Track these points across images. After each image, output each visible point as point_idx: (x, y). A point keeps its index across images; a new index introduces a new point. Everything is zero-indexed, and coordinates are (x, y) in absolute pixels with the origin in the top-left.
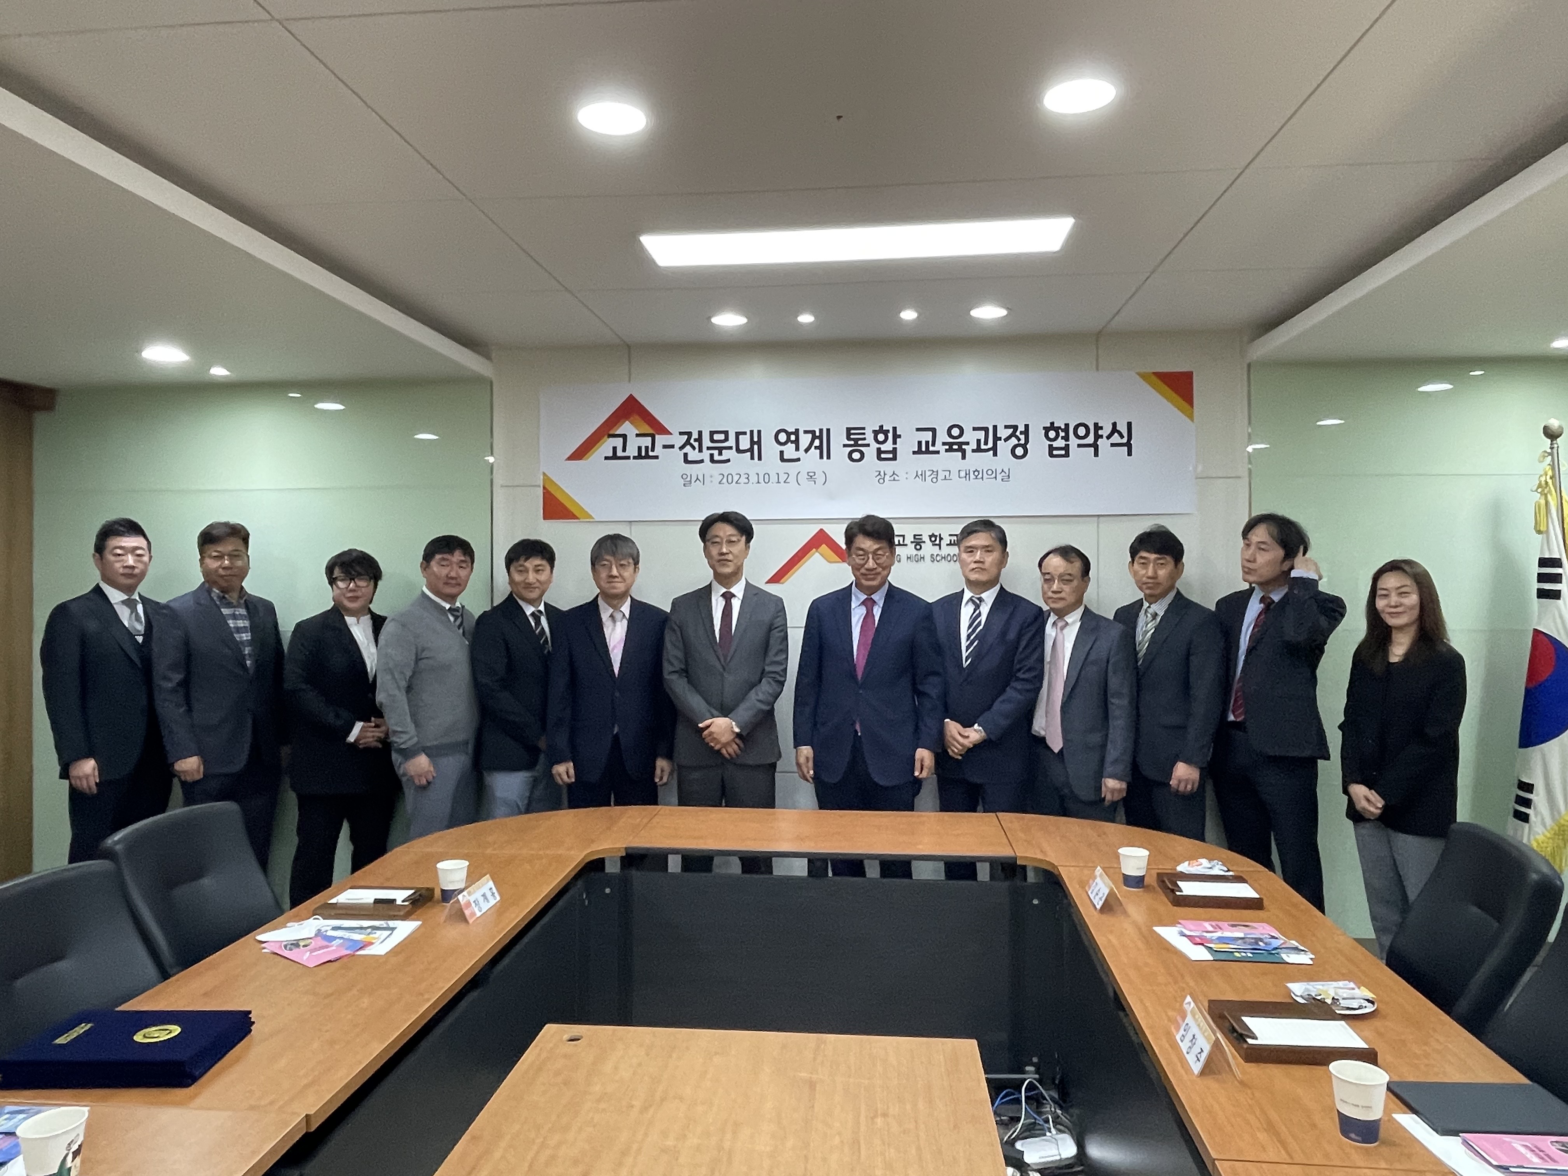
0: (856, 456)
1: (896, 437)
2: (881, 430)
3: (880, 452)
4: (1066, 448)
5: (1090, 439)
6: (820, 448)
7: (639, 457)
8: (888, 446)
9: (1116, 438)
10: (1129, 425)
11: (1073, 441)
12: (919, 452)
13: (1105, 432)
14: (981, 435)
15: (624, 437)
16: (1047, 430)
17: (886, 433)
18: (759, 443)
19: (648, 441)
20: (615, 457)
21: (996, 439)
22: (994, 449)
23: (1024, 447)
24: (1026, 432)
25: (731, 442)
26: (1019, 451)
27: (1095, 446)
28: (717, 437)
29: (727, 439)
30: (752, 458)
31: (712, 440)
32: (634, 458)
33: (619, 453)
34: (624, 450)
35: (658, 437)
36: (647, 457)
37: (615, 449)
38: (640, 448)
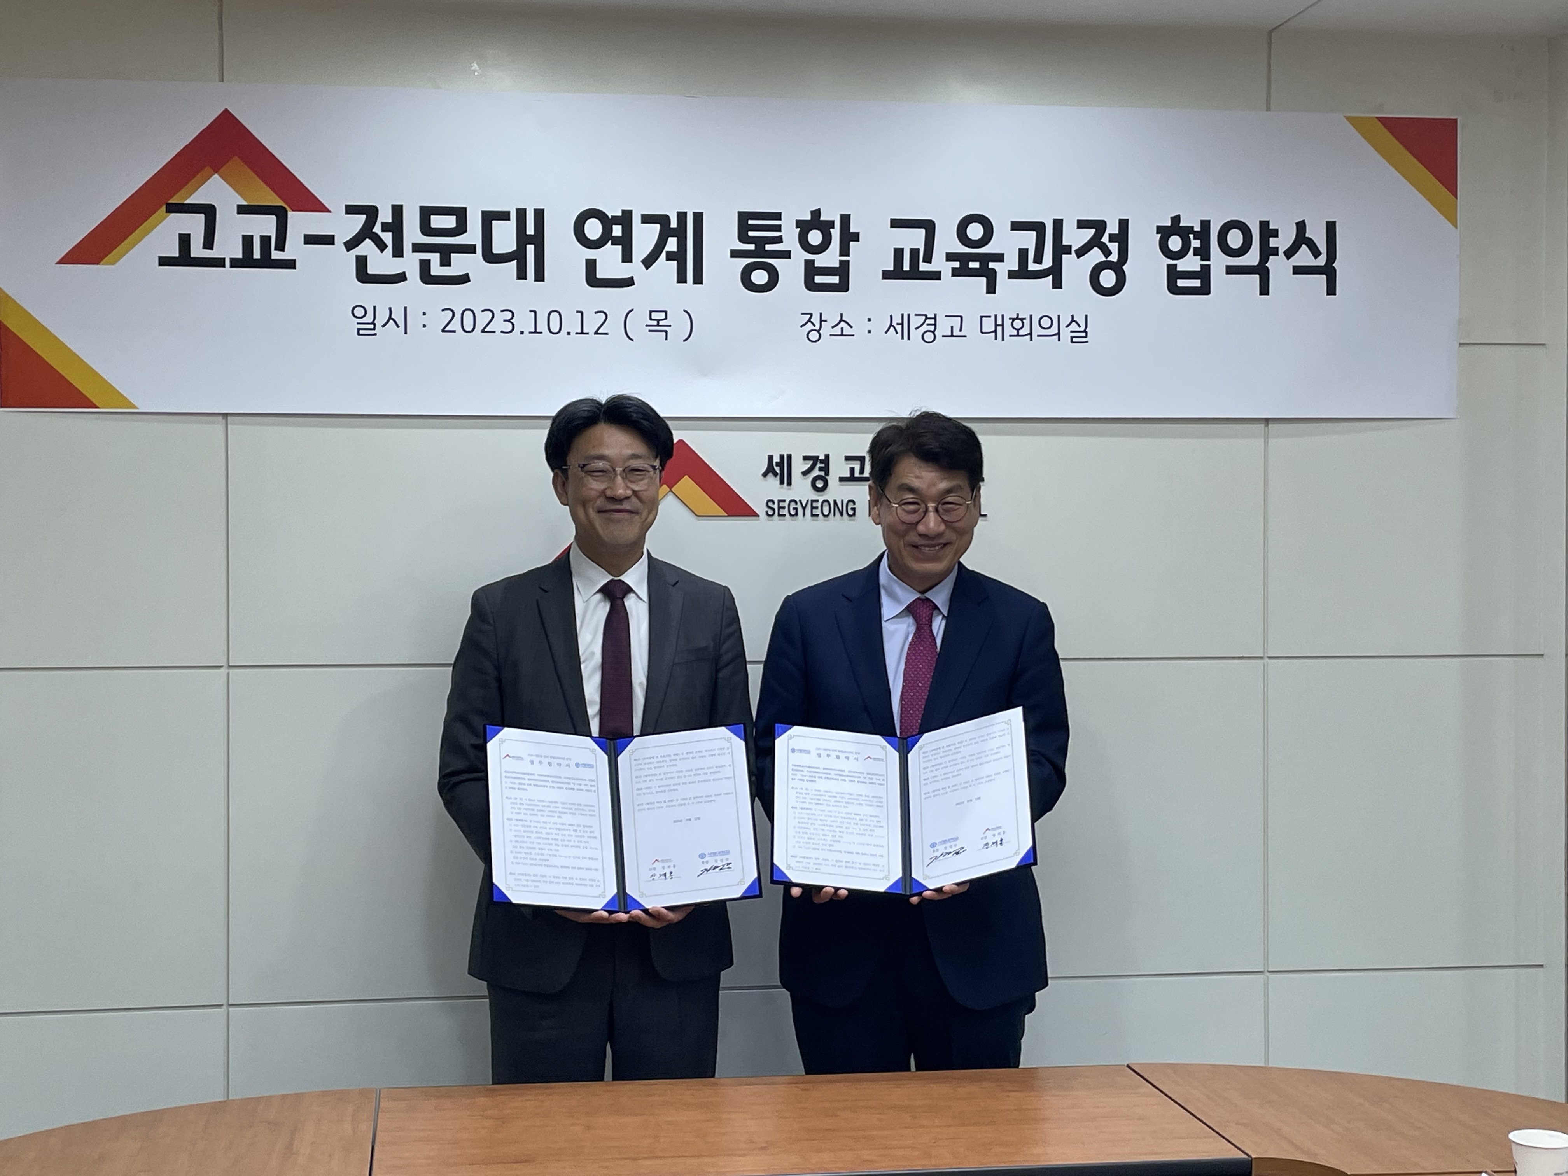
0: (760, 277)
1: (849, 237)
2: (815, 221)
3: (811, 270)
4: (1204, 274)
5: (1252, 258)
6: (679, 257)
7: (246, 261)
8: (830, 258)
9: (1304, 257)
10: (1331, 227)
11: (1218, 261)
12: (895, 274)
13: (1282, 242)
14: (1029, 239)
15: (209, 212)
16: (1165, 233)
17: (826, 227)
18: (538, 240)
19: (266, 225)
20: (185, 259)
21: (1061, 250)
22: (1056, 274)
23: (1118, 268)
24: (1122, 237)
25: (473, 235)
26: (1108, 278)
27: (1262, 271)
28: (437, 222)
29: (461, 228)
30: (522, 274)
31: (426, 229)
32: (235, 263)
33: (197, 250)
34: (209, 243)
35: (293, 216)
36: (267, 262)
37: (185, 240)
38: (248, 241)
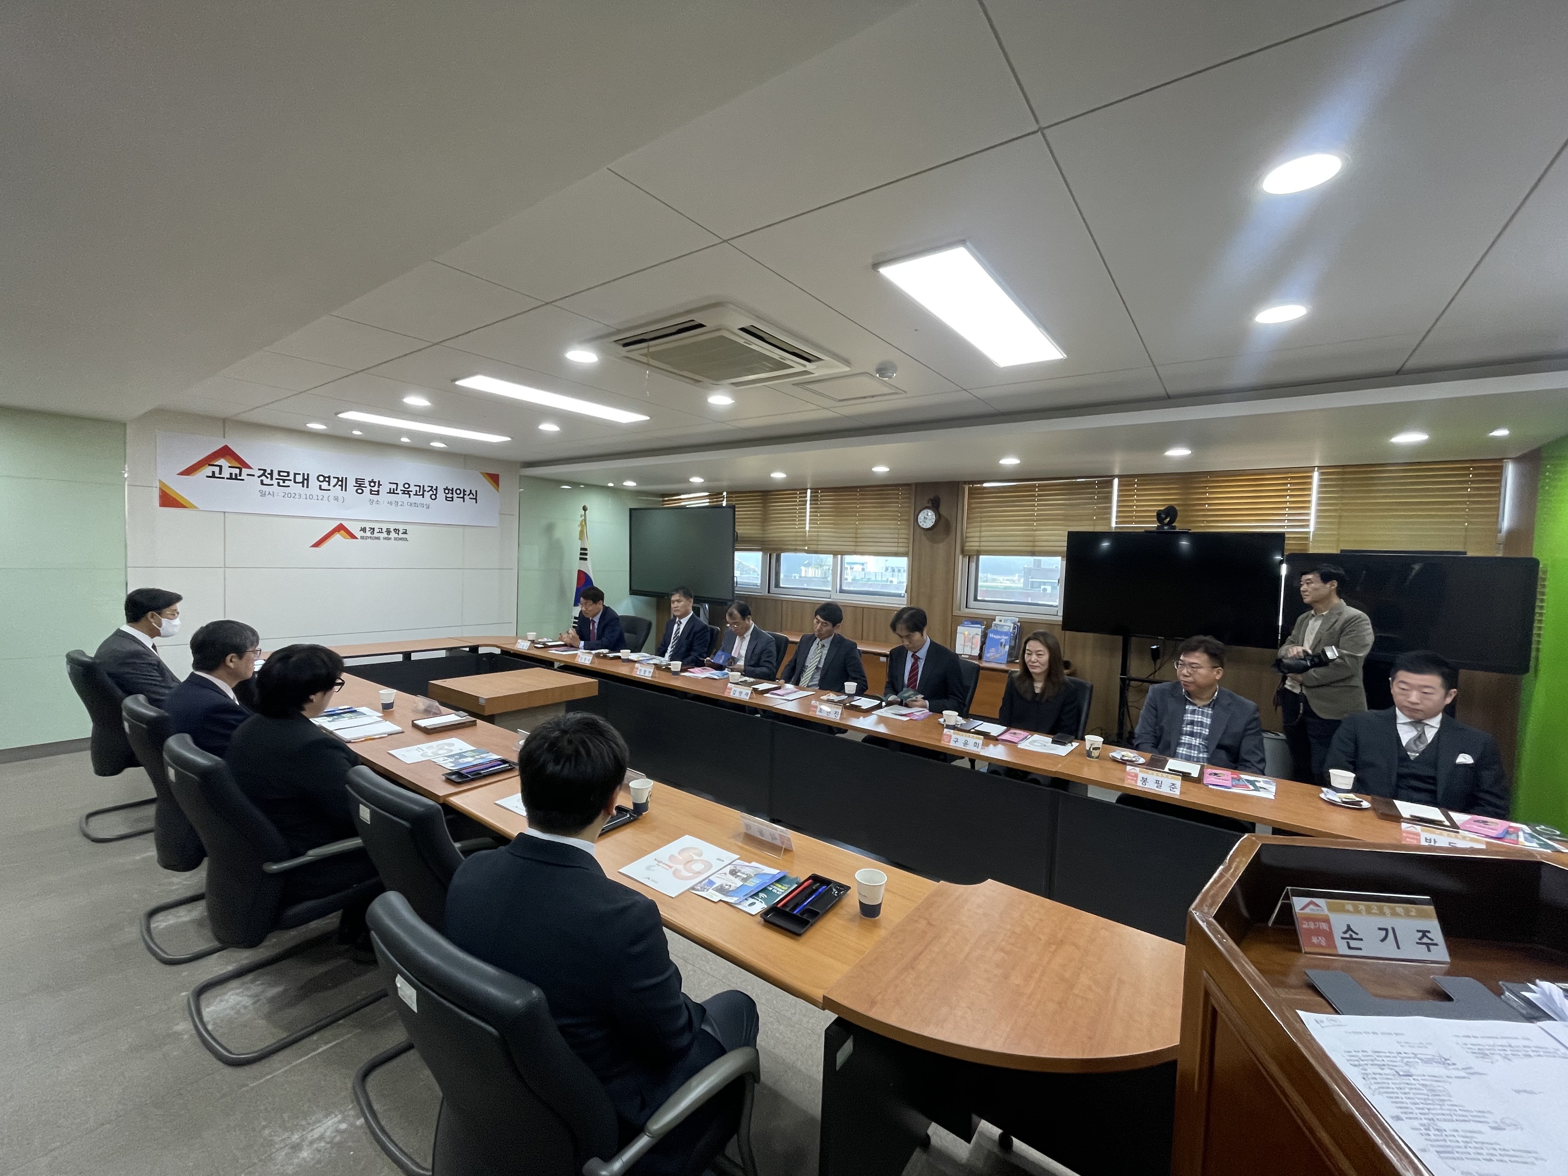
0: (360, 491)
1: (380, 485)
2: (372, 481)
3: (371, 490)
4: (452, 498)
5: (461, 495)
6: (341, 486)
7: (231, 478)
8: (376, 489)
9: (471, 496)
10: (476, 491)
11: (455, 495)
12: (390, 493)
13: (467, 493)
14: (418, 488)
15: (221, 467)
16: (445, 489)
17: (375, 483)
18: (307, 480)
19: (237, 471)
20: (213, 476)
21: (424, 491)
22: (423, 495)
23: (435, 495)
24: (436, 490)
25: (291, 477)
26: (433, 497)
27: (463, 498)
28: (282, 474)
29: (288, 476)
30: (303, 486)
31: (279, 475)
32: (227, 479)
33: (217, 475)
34: (220, 473)
35: (243, 470)
36: (236, 479)
37: (213, 473)
38: (231, 474)
